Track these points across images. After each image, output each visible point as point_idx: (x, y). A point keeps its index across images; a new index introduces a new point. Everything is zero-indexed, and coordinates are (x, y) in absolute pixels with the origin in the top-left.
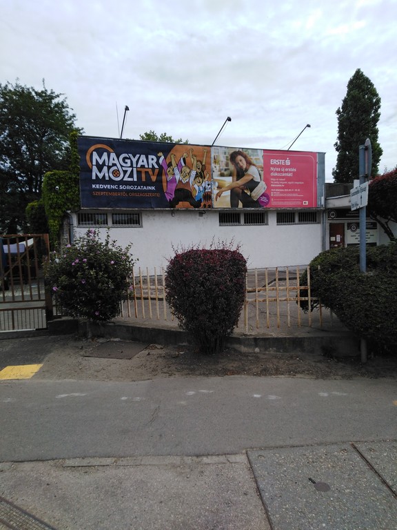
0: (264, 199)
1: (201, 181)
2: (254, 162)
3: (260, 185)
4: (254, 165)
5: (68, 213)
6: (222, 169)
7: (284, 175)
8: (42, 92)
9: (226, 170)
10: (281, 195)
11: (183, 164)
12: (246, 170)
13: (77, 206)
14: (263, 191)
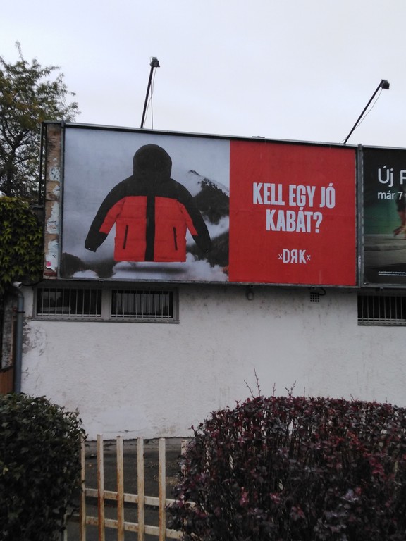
5: (15, 288)
8: (19, 64)
13: (35, 273)
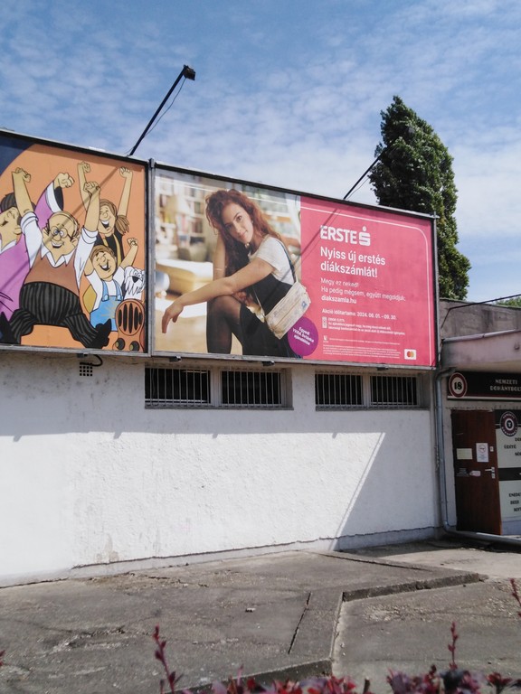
0: (303, 337)
1: (112, 264)
2: (277, 228)
3: (291, 294)
4: (275, 235)
6: (183, 239)
7: (356, 271)
9: (193, 241)
10: (349, 327)
11: (55, 207)
12: (254, 248)
14: (298, 313)
